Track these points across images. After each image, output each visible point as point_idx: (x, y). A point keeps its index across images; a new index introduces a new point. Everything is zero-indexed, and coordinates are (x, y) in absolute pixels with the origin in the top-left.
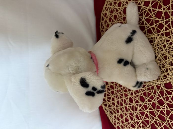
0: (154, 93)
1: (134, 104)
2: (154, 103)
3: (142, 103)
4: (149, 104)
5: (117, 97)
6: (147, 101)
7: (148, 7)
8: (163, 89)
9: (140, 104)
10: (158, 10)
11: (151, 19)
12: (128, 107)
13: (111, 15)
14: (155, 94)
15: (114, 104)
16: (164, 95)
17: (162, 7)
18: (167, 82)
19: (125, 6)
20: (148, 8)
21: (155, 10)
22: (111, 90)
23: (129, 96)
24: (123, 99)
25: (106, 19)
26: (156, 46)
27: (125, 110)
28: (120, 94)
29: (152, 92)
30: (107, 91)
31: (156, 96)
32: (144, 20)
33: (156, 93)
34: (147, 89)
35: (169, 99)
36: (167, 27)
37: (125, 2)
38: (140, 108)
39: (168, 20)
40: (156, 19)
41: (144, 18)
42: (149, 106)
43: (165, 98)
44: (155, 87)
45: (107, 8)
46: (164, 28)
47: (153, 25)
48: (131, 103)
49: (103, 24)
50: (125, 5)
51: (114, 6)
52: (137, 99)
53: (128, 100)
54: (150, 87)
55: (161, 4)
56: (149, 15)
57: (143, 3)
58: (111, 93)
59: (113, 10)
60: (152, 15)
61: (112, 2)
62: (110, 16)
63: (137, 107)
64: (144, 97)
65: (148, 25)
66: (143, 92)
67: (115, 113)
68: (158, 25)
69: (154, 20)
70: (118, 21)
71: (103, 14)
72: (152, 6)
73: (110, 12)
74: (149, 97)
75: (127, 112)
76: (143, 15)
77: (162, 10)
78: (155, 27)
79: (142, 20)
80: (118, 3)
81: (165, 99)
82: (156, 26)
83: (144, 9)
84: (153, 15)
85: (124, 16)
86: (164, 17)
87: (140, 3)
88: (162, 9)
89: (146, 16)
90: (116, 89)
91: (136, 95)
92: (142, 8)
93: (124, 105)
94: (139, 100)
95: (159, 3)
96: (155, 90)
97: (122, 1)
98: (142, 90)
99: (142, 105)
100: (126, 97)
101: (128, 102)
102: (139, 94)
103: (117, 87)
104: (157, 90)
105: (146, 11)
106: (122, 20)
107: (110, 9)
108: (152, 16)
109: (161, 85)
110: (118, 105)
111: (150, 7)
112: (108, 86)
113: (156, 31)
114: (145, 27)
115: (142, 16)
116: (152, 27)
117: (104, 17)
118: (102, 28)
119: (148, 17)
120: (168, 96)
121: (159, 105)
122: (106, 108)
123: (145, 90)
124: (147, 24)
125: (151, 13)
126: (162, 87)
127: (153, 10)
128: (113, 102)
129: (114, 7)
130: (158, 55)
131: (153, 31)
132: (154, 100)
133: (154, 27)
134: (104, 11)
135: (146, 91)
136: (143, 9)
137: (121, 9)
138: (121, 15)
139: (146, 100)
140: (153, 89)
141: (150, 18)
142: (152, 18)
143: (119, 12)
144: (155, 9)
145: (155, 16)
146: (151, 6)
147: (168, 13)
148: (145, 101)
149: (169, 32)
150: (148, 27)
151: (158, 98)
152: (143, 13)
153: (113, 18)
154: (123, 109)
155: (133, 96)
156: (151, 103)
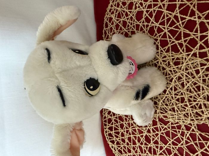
0: (181, 135)
1: (152, 145)
2: (181, 147)
3: (164, 145)
4: (175, 148)
5: (127, 132)
6: (171, 144)
7: (174, 12)
8: (195, 132)
9: (161, 145)
10: (190, 18)
11: (178, 31)
12: (144, 147)
13: (119, 21)
14: (183, 137)
15: (123, 141)
16: (197, 139)
17: (196, 14)
18: (200, 123)
19: (139, 9)
20: (174, 14)
21: (185, 19)
22: (120, 122)
23: (145, 133)
24: (137, 136)
25: (112, 26)
26: (184, 70)
27: (139, 150)
28: (132, 129)
29: (178, 133)
30: (114, 124)
31: (184, 139)
32: (166, 31)
33: (185, 136)
34: (170, 128)
35: (205, 147)
36: (203, 45)
37: (139, 3)
38: (161, 151)
39: (204, 34)
40: (185, 32)
41: (166, 29)
42: (174, 151)
43: (198, 144)
44: (183, 127)
45: (112, 11)
46: (198, 45)
47: (181, 40)
48: (148, 144)
49: (107, 32)
50: (139, 7)
51: (122, 8)
52: (156, 139)
53: (143, 139)
54: (175, 125)
55: (195, 10)
56: (175, 25)
57: (166, 6)
58: (119, 127)
59: (121, 13)
60: (179, 25)
61: (120, 2)
62: (117, 22)
63: (156, 149)
64: (167, 138)
65: (173, 39)
66: (165, 131)
67: (126, 153)
68: (188, 40)
69: (182, 33)
70: (129, 29)
71: (107, 18)
72: (180, 12)
73: (117, 16)
74: (174, 139)
75: (143, 154)
76: (166, 23)
77: (195, 18)
78: (183, 43)
79: (163, 31)
80: (128, 4)
81: (199, 146)
82: (185, 41)
83: (167, 16)
84: (181, 25)
85: (136, 23)
86: (199, 29)
87: (161, 5)
88: (196, 16)
89: (170, 26)
90: (126, 121)
91: (155, 133)
92: (163, 14)
93: (138, 144)
94: (159, 141)
95: (191, 8)
96: (183, 131)
97: (135, 2)
98: (164, 129)
99: (164, 149)
100: (141, 135)
101: (143, 141)
102: (160, 133)
103: (128, 119)
104: (186, 132)
105: (170, 18)
106: (134, 29)
107: (116, 12)
108: (179, 27)
109: (192, 126)
110: (129, 143)
111: (176, 12)
112: (115, 116)
113: (185, 49)
114: (169, 41)
115: (165, 26)
116: (178, 43)
117: (108, 23)
118: (106, 37)
119: (174, 28)
120: (204, 142)
121: (189, 153)
122: (114, 146)
123: (167, 128)
124: (172, 37)
125: (178, 22)
126: (193, 128)
127: (181, 17)
128: (123, 138)
129: (123, 10)
130: (187, 83)
131: (180, 49)
132: (181, 144)
133: (181, 42)
134: (109, 15)
135: (169, 130)
136: (165, 15)
137: (132, 12)
138: (132, 22)
139: (170, 142)
140: (180, 129)
141: (177, 29)
142: (180, 29)
143: (130, 17)
144: (184, 17)
145: (184, 27)
146: (178, 11)
147: (205, 24)
148: (168, 143)
149: (206, 52)
150: (173, 42)
151: (187, 142)
152: (166, 21)
153: (121, 25)
154: (136, 149)
155: (151, 134)
156: (177, 147)
